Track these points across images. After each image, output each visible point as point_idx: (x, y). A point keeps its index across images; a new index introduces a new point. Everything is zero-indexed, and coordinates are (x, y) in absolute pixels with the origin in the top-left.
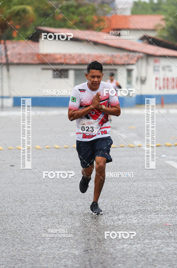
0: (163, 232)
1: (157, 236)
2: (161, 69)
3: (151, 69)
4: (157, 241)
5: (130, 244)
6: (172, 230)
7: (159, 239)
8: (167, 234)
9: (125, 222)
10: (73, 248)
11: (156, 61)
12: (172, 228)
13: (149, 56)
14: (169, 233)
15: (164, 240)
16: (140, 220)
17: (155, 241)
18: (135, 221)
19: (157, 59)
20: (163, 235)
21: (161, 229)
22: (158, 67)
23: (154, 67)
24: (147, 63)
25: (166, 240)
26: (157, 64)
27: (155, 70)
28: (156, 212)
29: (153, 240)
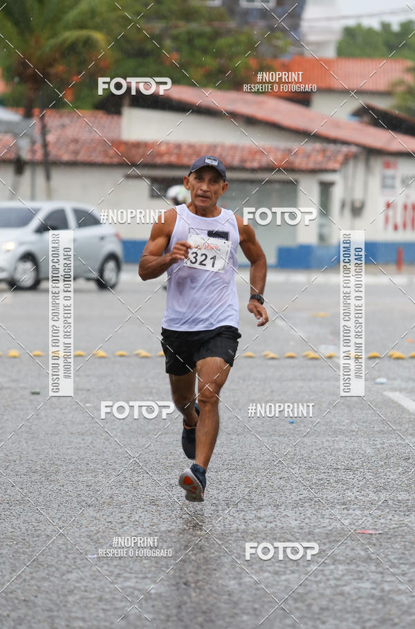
0: (353, 549)
1: (338, 558)
2: (398, 183)
3: (375, 182)
4: (337, 569)
5: (276, 573)
6: (374, 545)
7: (341, 563)
8: (363, 553)
9: (273, 525)
10: (146, 578)
11: (387, 166)
12: (375, 541)
13: (371, 153)
14: (366, 550)
15: (353, 567)
16: (307, 521)
17: (332, 567)
18: (294, 524)
19: (391, 159)
20: (352, 554)
21: (349, 543)
22: (393, 178)
23: (384, 178)
24: (368, 168)
25: (358, 566)
26: (390, 172)
27: (386, 185)
28: (344, 504)
29: (328, 565)
